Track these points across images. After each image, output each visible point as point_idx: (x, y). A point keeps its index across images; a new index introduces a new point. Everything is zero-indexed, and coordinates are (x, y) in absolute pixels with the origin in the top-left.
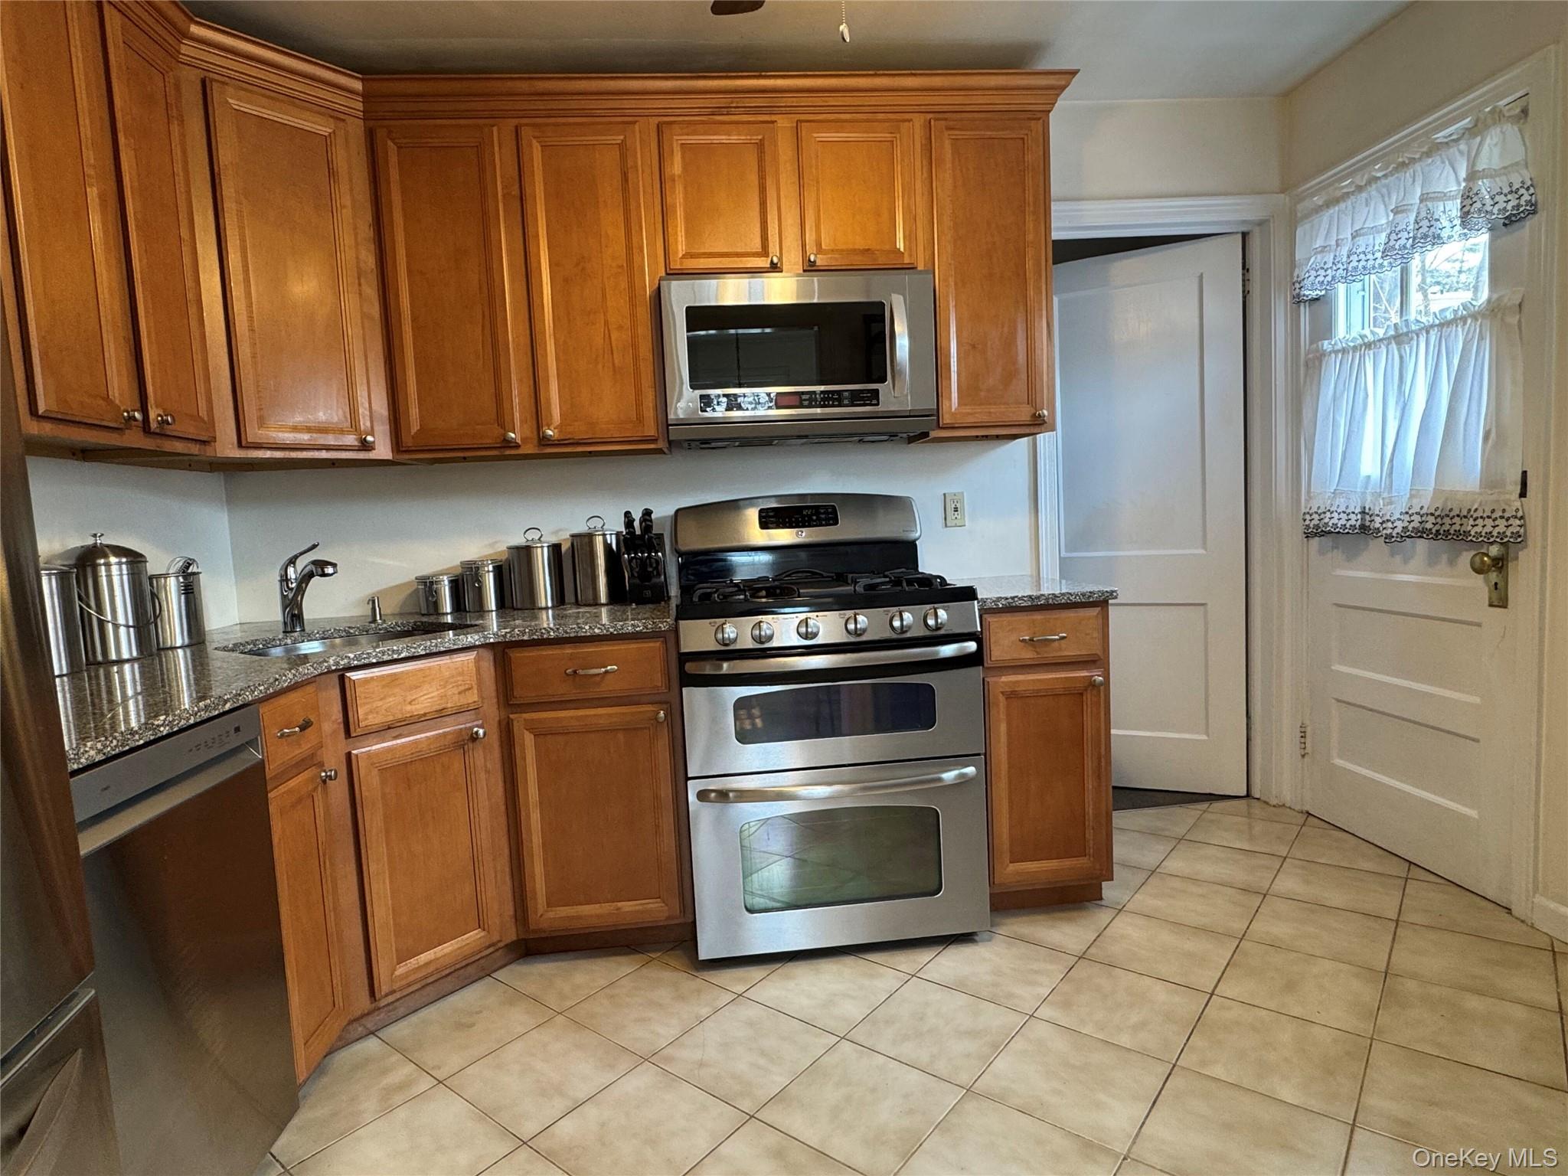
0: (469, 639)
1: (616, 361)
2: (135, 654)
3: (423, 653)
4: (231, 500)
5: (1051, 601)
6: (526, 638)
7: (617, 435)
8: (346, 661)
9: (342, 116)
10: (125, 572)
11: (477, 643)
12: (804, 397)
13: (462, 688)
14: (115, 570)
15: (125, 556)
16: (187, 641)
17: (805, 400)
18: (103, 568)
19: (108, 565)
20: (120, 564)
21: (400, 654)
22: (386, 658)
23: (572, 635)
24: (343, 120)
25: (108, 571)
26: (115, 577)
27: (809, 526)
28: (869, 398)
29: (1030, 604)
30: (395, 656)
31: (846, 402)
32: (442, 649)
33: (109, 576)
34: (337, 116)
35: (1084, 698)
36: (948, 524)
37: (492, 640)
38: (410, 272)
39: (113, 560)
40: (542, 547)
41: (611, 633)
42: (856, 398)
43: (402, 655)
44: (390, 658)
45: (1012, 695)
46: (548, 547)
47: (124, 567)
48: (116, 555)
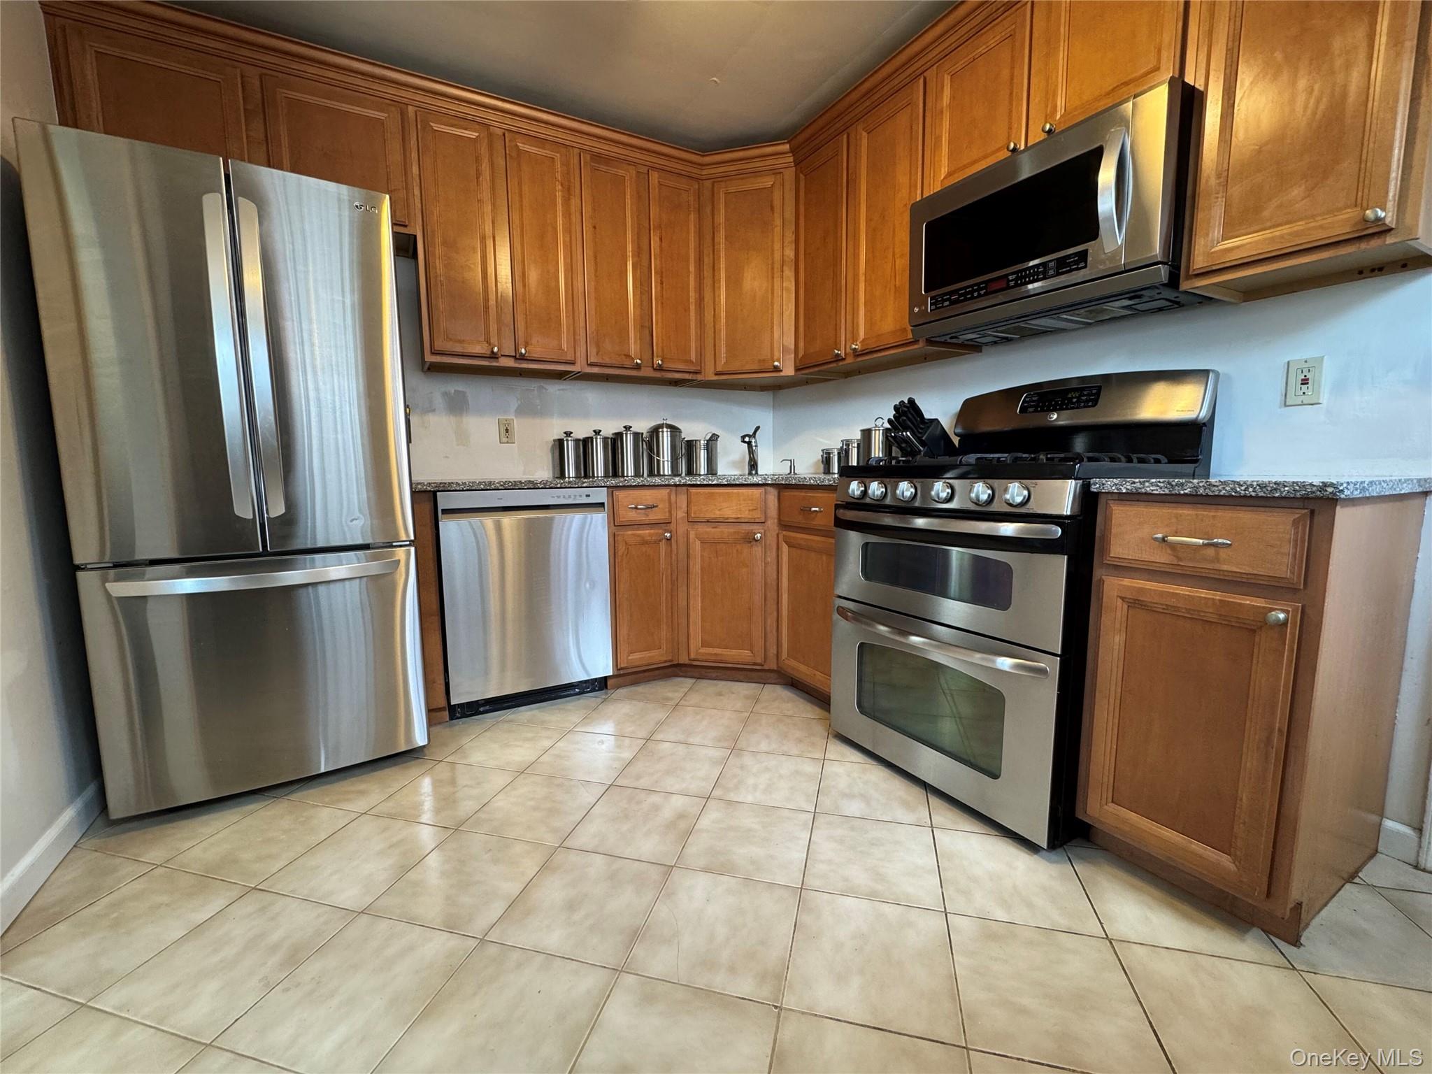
0: (755, 479)
1: (897, 283)
2: (670, 473)
3: (726, 483)
4: (775, 407)
5: (1201, 491)
6: (783, 482)
7: (891, 341)
8: (684, 481)
9: (778, 171)
10: (669, 436)
11: (760, 482)
12: (1010, 278)
13: (751, 508)
14: (665, 434)
15: (670, 428)
16: (706, 473)
17: (1012, 280)
18: (661, 433)
19: (663, 432)
20: (667, 431)
21: (712, 482)
22: (705, 482)
23: (801, 483)
24: (780, 173)
25: (663, 435)
26: (666, 437)
27: (1067, 409)
28: (1077, 263)
29: (1167, 491)
30: (710, 482)
31: (1051, 272)
32: (737, 483)
33: (663, 437)
34: (776, 172)
35: (1257, 639)
36: (1287, 404)
37: (769, 482)
38: (805, 254)
39: (665, 429)
40: (879, 430)
41: (818, 484)
42: (1063, 266)
43: (714, 483)
44: (707, 483)
45: (1135, 603)
46: (883, 430)
47: (669, 433)
48: (666, 428)
